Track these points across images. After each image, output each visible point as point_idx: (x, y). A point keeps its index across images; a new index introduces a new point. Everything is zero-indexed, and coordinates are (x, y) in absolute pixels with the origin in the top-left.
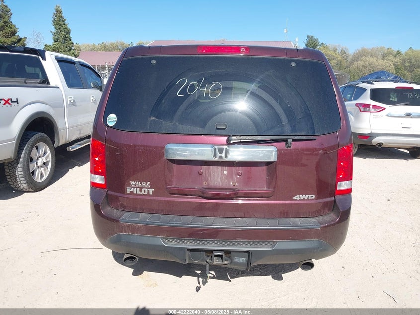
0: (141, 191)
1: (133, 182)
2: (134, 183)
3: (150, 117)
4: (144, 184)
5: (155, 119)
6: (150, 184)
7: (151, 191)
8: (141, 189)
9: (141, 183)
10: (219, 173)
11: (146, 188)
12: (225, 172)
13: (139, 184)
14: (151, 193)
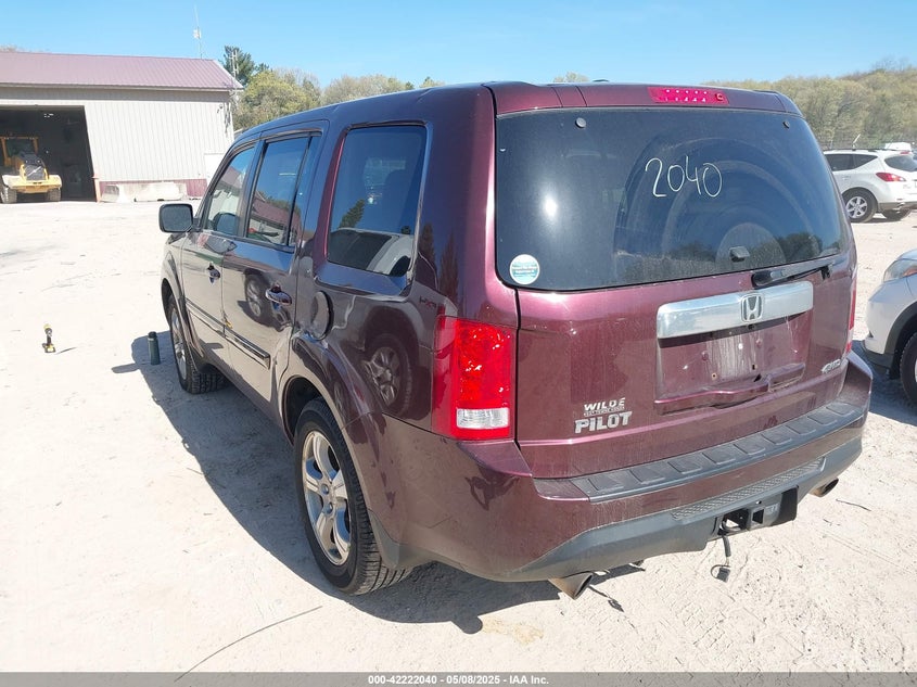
0: (605, 423)
1: (590, 405)
2: (593, 408)
3: (615, 251)
4: (613, 404)
5: (626, 254)
6: (626, 403)
7: (626, 416)
8: (605, 418)
9: (607, 405)
10: (733, 350)
11: (616, 413)
12: (741, 346)
13: (603, 407)
14: (625, 422)
